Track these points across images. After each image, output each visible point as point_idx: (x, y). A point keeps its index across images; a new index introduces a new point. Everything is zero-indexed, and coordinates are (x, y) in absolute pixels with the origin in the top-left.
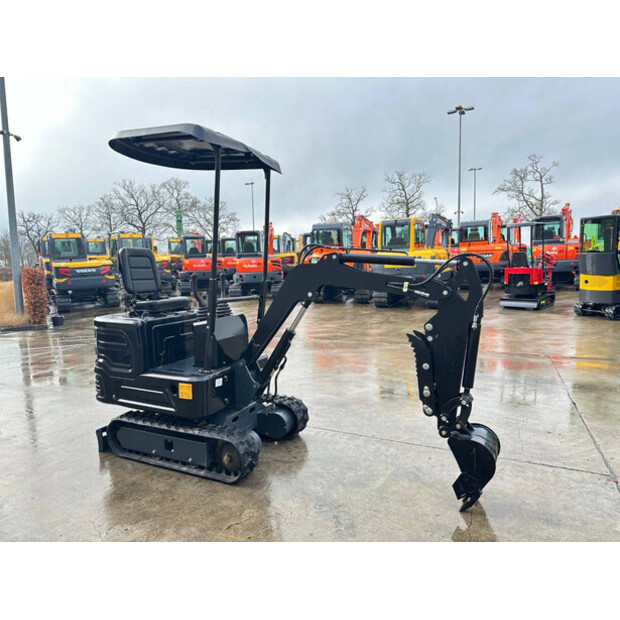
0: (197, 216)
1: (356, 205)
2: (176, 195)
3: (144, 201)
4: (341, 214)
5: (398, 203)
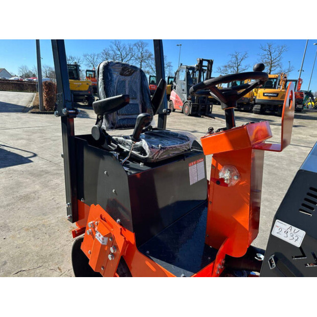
0: (150, 63)
1: (240, 62)
2: (141, 50)
3: (124, 53)
4: (230, 67)
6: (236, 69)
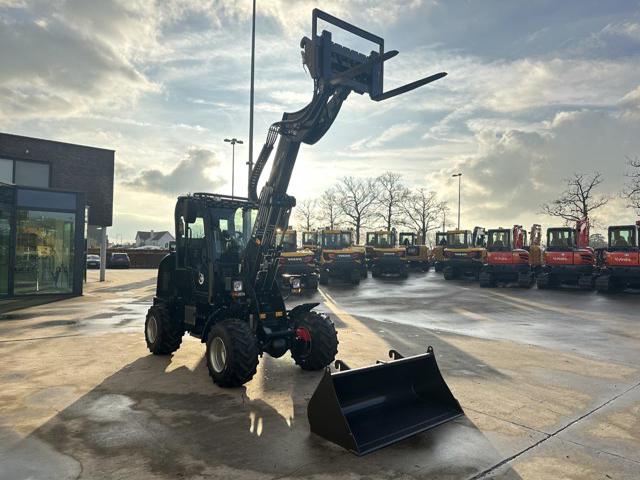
0: (407, 206)
1: (588, 191)
3: (361, 194)
6: (582, 206)
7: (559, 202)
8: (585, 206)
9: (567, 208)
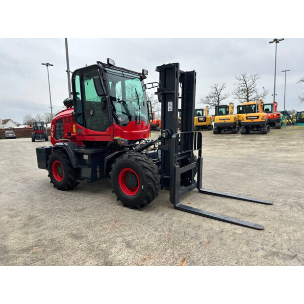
1: (220, 92)
4: (211, 97)
5: (243, 90)
6: (217, 98)
7: (208, 97)
8: (219, 99)
9: (211, 100)
